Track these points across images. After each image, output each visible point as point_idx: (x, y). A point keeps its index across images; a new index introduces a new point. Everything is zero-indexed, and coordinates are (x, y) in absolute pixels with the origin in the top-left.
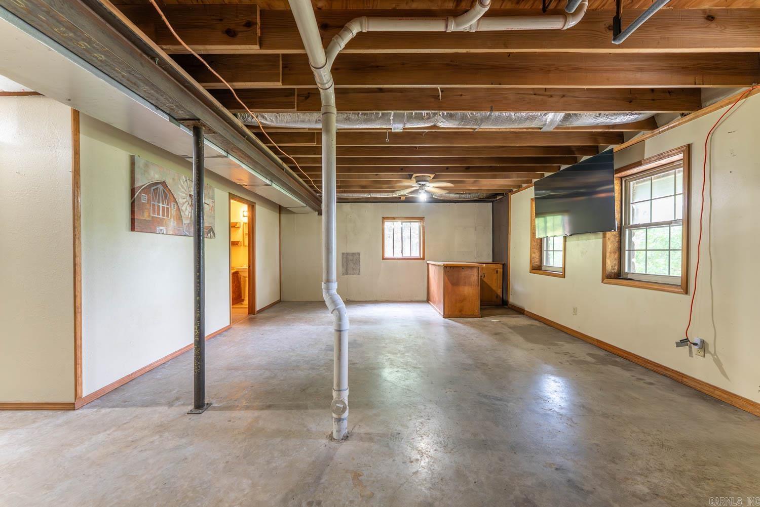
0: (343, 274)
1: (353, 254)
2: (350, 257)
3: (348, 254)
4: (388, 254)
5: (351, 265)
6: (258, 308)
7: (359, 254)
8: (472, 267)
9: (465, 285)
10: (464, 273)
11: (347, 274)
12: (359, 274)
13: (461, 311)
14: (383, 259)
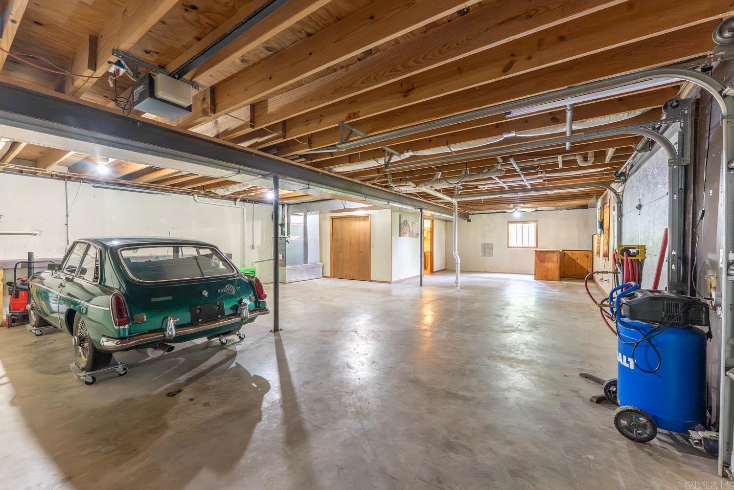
0: (482, 256)
1: (488, 244)
2: (487, 246)
3: (485, 244)
4: (512, 244)
5: (487, 251)
6: (434, 270)
7: (492, 244)
8: (553, 252)
9: (549, 262)
10: (548, 255)
11: (485, 256)
12: (492, 256)
13: (545, 277)
14: (508, 247)
